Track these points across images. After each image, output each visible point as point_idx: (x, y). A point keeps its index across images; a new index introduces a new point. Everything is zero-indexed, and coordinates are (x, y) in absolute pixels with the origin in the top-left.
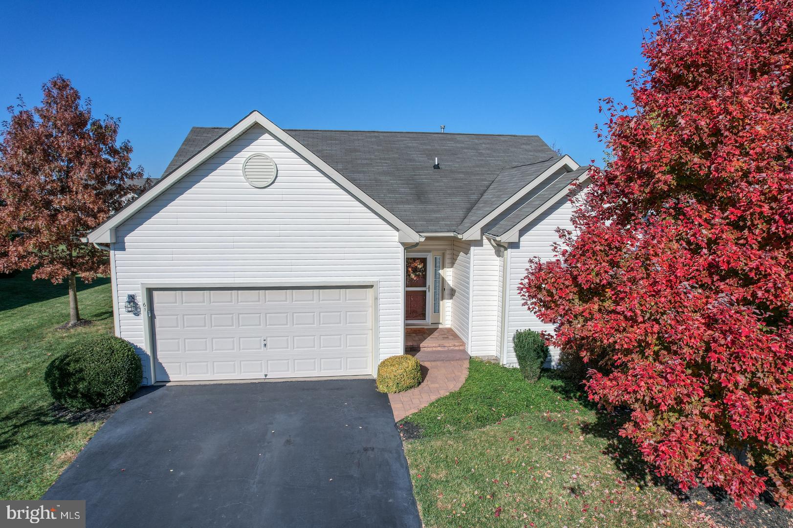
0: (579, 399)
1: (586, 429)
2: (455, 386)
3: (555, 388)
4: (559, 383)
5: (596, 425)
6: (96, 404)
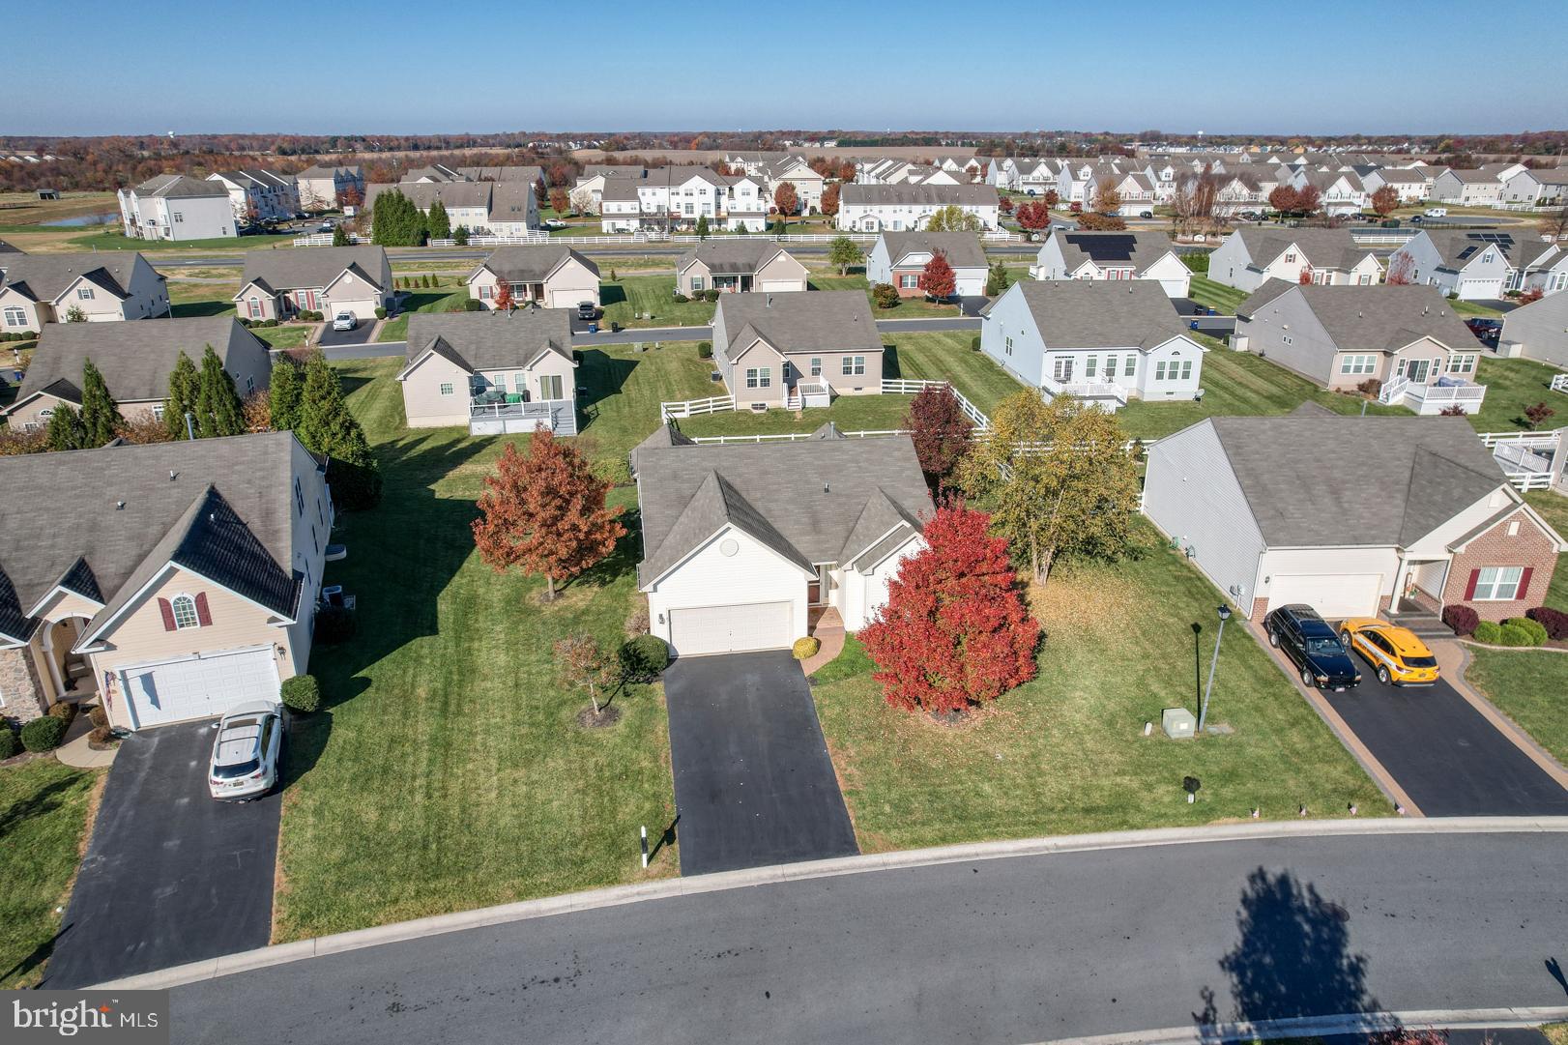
2: (836, 654)
6: (654, 673)
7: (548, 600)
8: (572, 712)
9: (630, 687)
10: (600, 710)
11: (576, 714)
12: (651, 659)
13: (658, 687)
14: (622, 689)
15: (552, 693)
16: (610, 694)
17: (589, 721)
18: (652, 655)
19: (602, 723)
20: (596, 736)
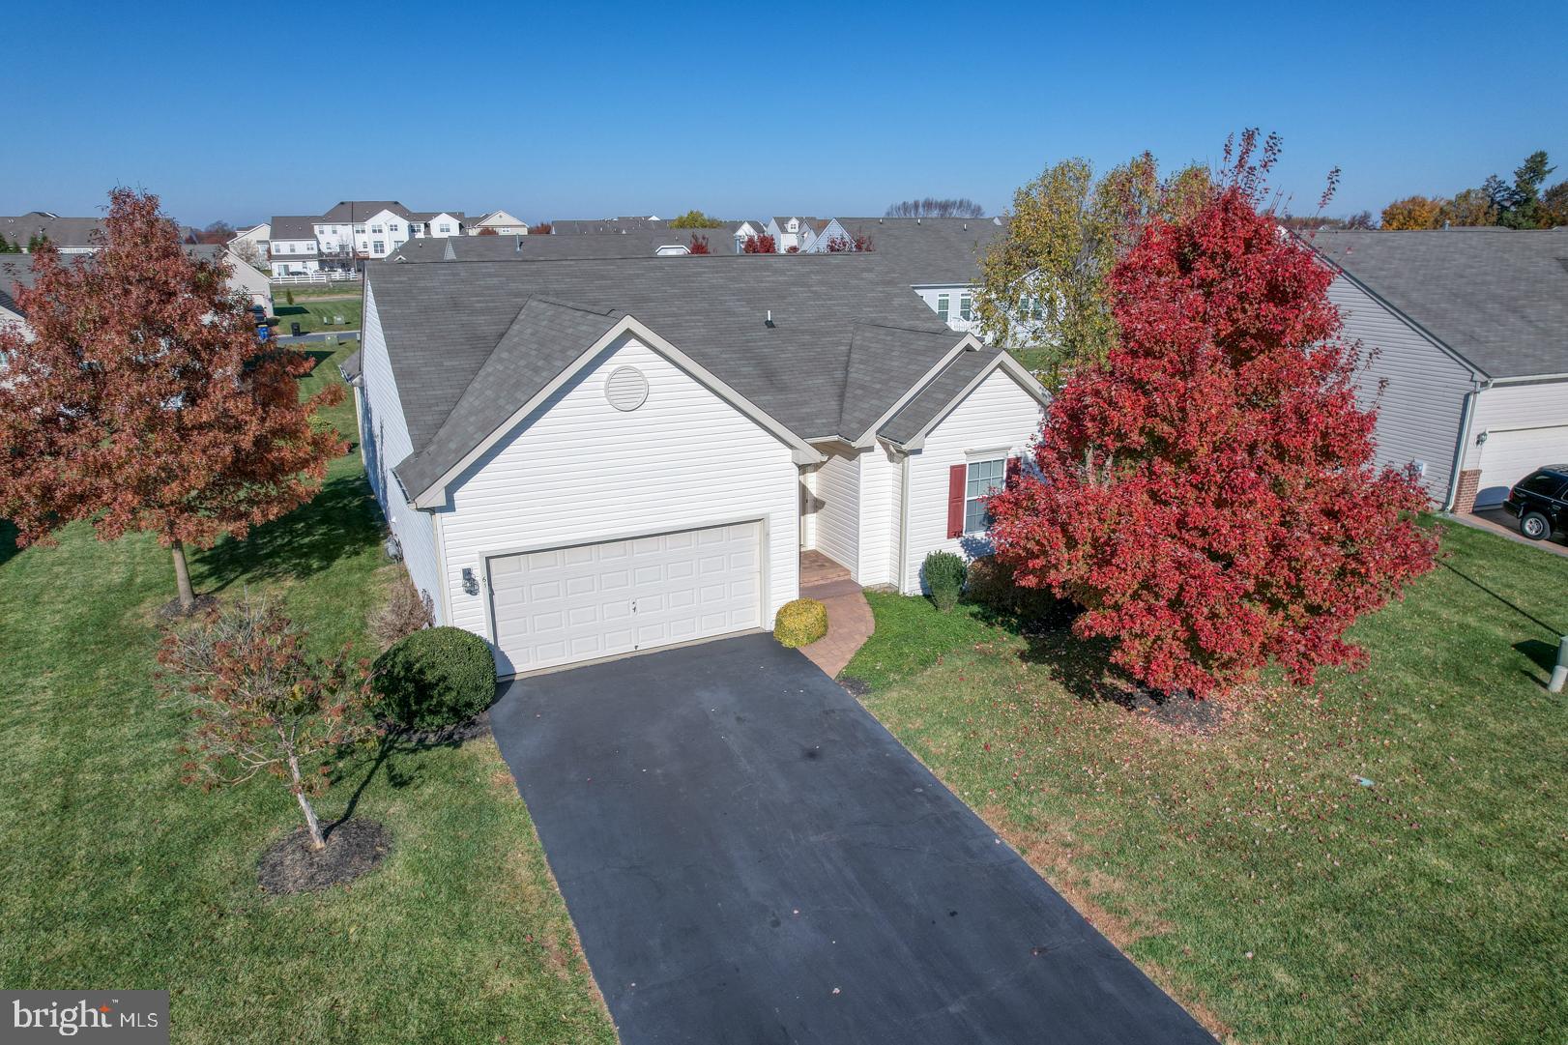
0: (1002, 624)
1: (1023, 657)
3: (973, 615)
4: (975, 609)
5: (1031, 651)
6: (463, 717)
7: (178, 613)
8: (239, 853)
9: (404, 763)
10: (325, 836)
11: (252, 856)
12: (454, 681)
13: (482, 749)
14: (383, 769)
15: (175, 810)
16: (349, 786)
17: (294, 869)
18: (457, 672)
19: (336, 872)
20: (321, 916)
